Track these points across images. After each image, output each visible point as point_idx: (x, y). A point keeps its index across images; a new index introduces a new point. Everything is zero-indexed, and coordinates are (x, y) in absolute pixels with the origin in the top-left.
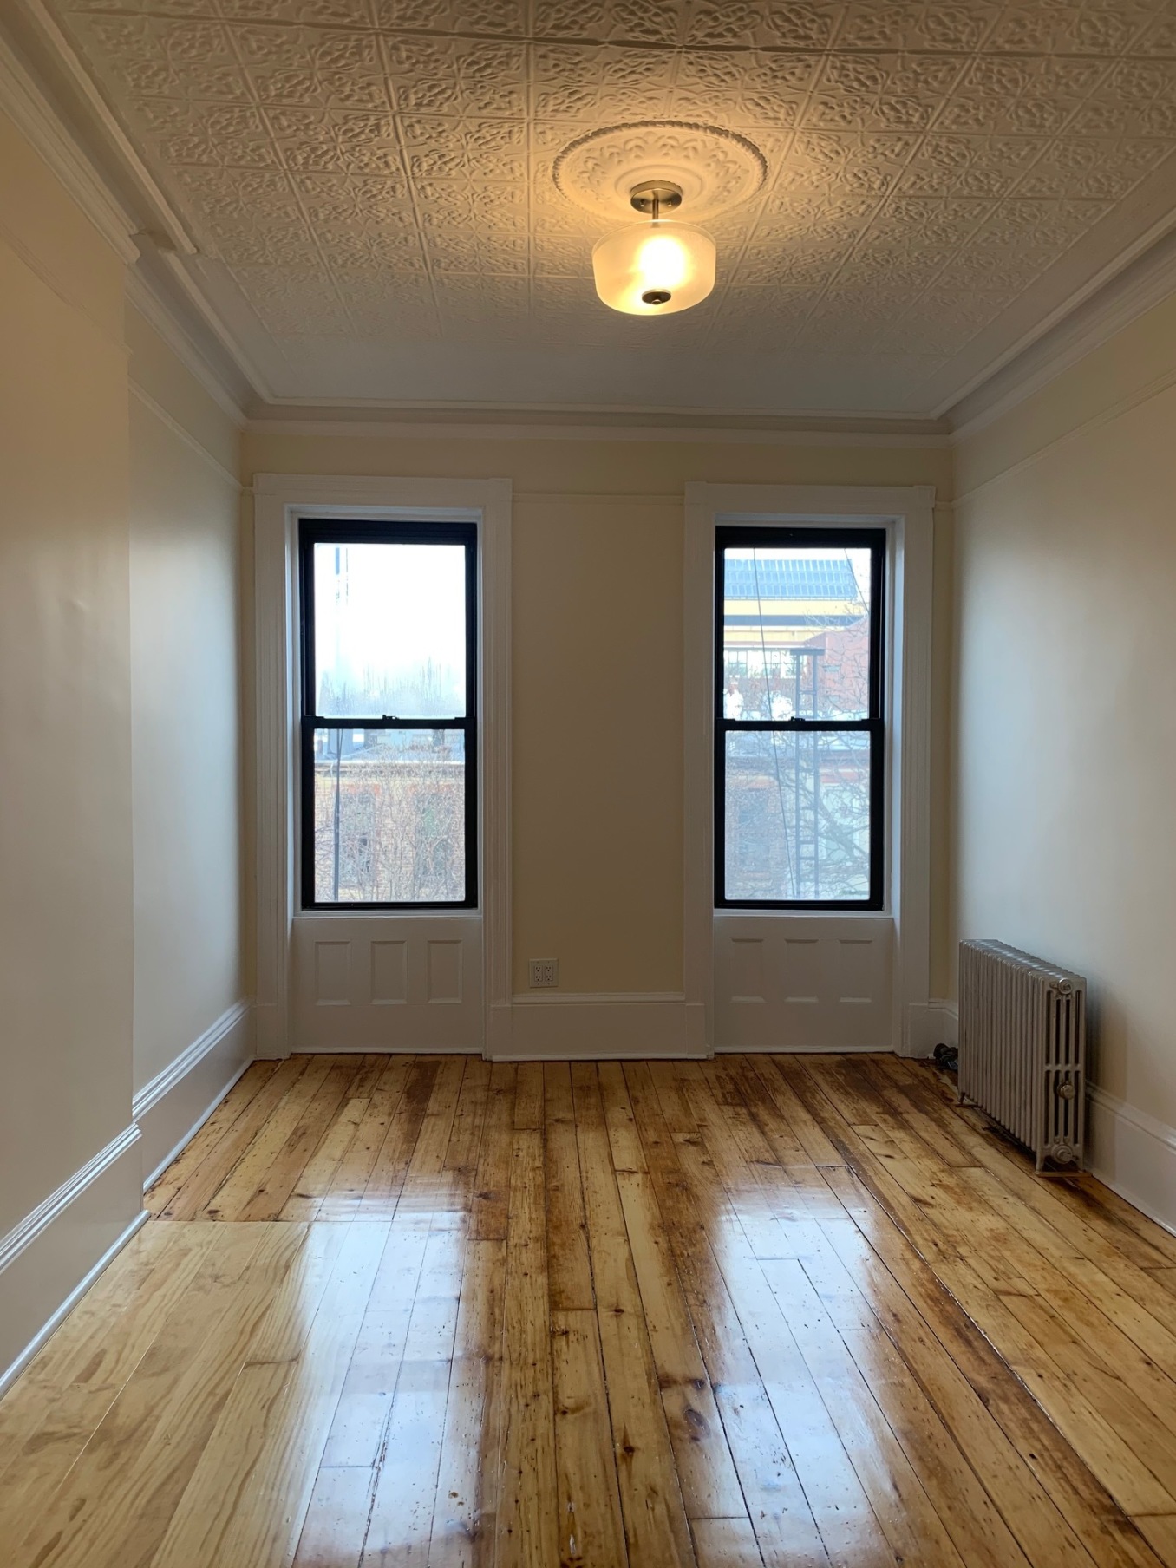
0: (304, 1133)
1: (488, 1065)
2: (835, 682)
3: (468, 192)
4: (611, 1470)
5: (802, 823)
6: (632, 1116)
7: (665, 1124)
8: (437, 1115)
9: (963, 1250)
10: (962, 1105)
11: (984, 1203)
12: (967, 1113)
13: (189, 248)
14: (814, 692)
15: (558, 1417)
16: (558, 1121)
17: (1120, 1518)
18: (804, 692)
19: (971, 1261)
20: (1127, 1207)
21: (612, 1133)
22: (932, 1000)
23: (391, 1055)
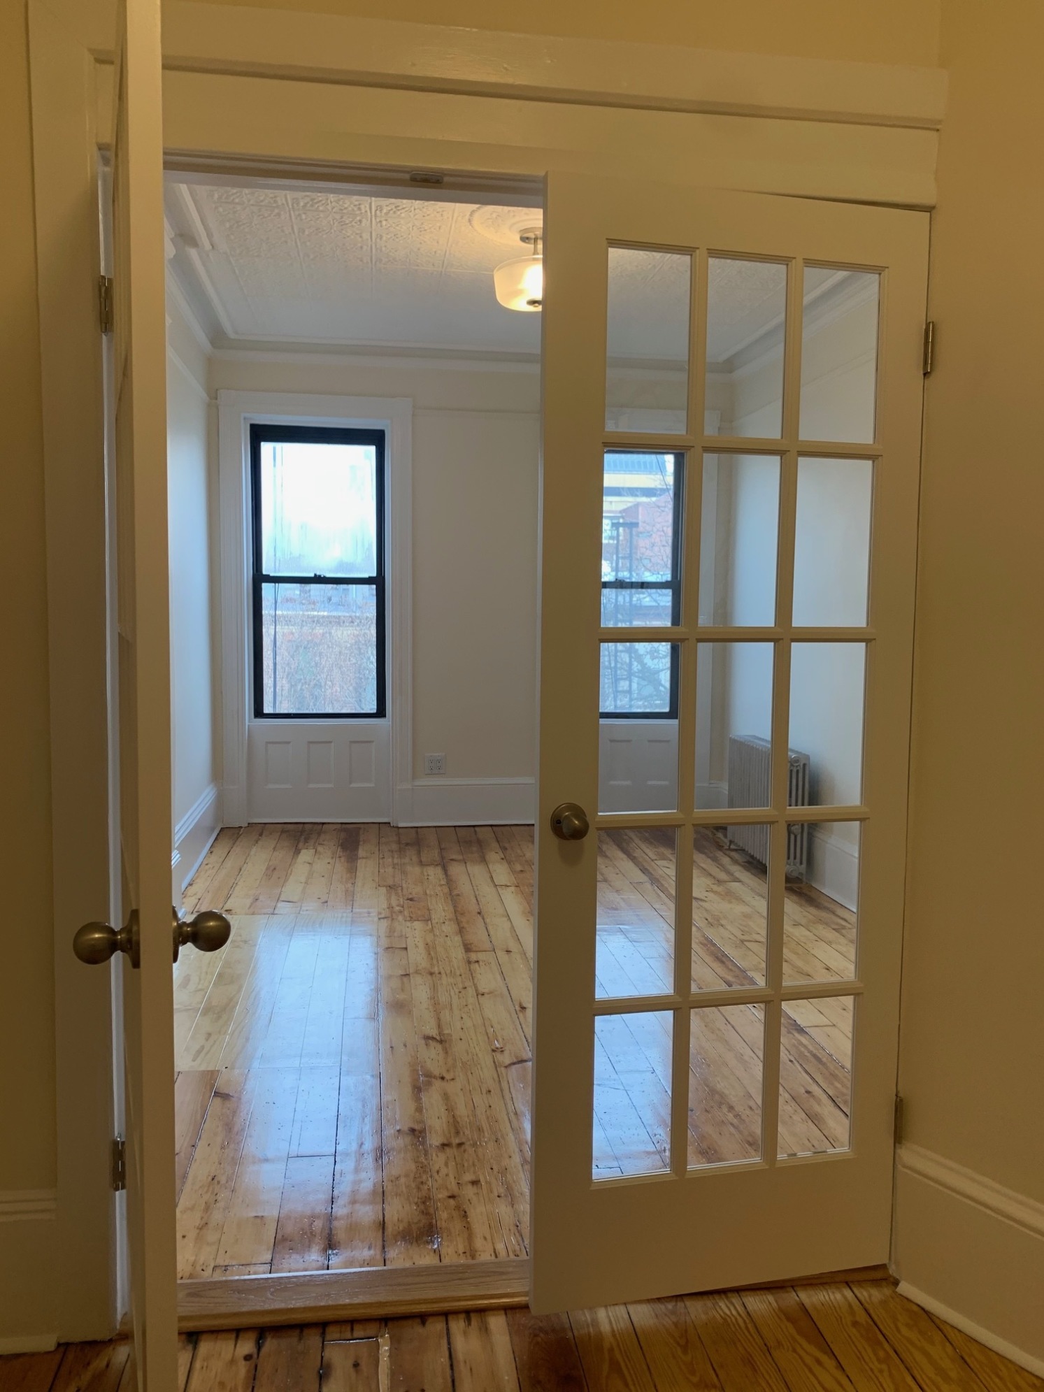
0: (275, 869)
1: (396, 829)
2: (647, 549)
3: (410, 225)
4: (515, 1016)
5: (619, 665)
6: (503, 857)
7: (526, 861)
8: (366, 858)
9: (723, 922)
10: (730, 849)
11: (739, 900)
12: (733, 854)
13: (207, 246)
14: (630, 557)
15: (479, 996)
16: (452, 860)
17: (799, 1028)
18: (622, 558)
19: (729, 927)
20: (830, 900)
21: (490, 866)
22: (712, 782)
23: (323, 824)
